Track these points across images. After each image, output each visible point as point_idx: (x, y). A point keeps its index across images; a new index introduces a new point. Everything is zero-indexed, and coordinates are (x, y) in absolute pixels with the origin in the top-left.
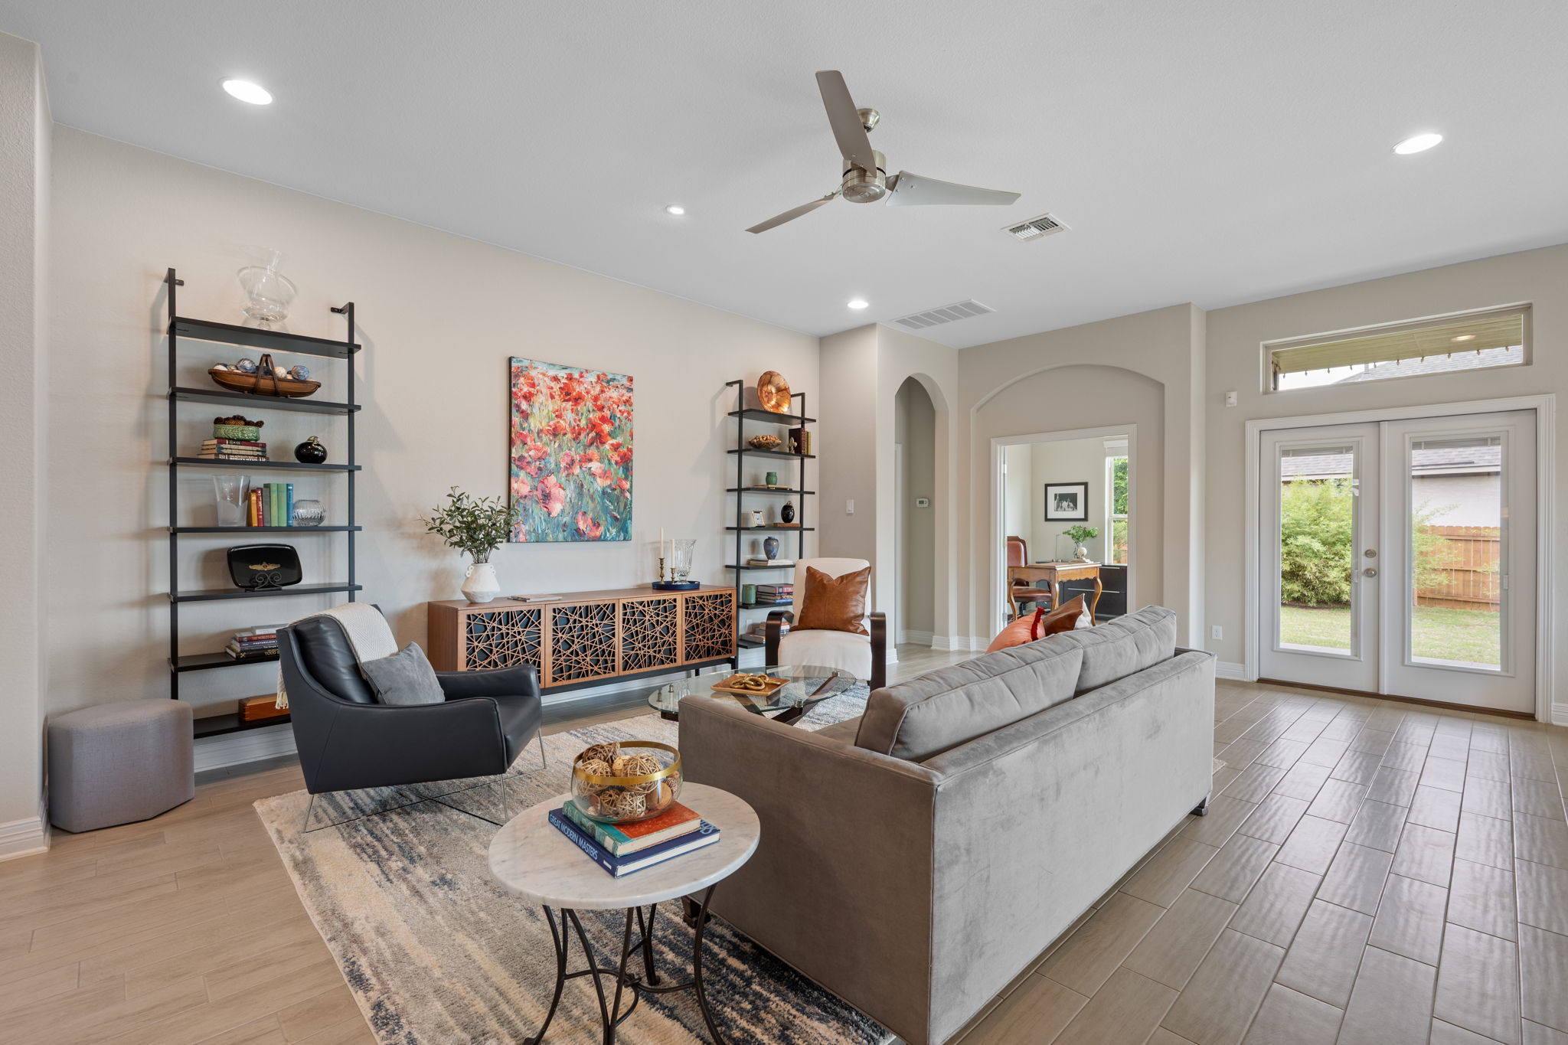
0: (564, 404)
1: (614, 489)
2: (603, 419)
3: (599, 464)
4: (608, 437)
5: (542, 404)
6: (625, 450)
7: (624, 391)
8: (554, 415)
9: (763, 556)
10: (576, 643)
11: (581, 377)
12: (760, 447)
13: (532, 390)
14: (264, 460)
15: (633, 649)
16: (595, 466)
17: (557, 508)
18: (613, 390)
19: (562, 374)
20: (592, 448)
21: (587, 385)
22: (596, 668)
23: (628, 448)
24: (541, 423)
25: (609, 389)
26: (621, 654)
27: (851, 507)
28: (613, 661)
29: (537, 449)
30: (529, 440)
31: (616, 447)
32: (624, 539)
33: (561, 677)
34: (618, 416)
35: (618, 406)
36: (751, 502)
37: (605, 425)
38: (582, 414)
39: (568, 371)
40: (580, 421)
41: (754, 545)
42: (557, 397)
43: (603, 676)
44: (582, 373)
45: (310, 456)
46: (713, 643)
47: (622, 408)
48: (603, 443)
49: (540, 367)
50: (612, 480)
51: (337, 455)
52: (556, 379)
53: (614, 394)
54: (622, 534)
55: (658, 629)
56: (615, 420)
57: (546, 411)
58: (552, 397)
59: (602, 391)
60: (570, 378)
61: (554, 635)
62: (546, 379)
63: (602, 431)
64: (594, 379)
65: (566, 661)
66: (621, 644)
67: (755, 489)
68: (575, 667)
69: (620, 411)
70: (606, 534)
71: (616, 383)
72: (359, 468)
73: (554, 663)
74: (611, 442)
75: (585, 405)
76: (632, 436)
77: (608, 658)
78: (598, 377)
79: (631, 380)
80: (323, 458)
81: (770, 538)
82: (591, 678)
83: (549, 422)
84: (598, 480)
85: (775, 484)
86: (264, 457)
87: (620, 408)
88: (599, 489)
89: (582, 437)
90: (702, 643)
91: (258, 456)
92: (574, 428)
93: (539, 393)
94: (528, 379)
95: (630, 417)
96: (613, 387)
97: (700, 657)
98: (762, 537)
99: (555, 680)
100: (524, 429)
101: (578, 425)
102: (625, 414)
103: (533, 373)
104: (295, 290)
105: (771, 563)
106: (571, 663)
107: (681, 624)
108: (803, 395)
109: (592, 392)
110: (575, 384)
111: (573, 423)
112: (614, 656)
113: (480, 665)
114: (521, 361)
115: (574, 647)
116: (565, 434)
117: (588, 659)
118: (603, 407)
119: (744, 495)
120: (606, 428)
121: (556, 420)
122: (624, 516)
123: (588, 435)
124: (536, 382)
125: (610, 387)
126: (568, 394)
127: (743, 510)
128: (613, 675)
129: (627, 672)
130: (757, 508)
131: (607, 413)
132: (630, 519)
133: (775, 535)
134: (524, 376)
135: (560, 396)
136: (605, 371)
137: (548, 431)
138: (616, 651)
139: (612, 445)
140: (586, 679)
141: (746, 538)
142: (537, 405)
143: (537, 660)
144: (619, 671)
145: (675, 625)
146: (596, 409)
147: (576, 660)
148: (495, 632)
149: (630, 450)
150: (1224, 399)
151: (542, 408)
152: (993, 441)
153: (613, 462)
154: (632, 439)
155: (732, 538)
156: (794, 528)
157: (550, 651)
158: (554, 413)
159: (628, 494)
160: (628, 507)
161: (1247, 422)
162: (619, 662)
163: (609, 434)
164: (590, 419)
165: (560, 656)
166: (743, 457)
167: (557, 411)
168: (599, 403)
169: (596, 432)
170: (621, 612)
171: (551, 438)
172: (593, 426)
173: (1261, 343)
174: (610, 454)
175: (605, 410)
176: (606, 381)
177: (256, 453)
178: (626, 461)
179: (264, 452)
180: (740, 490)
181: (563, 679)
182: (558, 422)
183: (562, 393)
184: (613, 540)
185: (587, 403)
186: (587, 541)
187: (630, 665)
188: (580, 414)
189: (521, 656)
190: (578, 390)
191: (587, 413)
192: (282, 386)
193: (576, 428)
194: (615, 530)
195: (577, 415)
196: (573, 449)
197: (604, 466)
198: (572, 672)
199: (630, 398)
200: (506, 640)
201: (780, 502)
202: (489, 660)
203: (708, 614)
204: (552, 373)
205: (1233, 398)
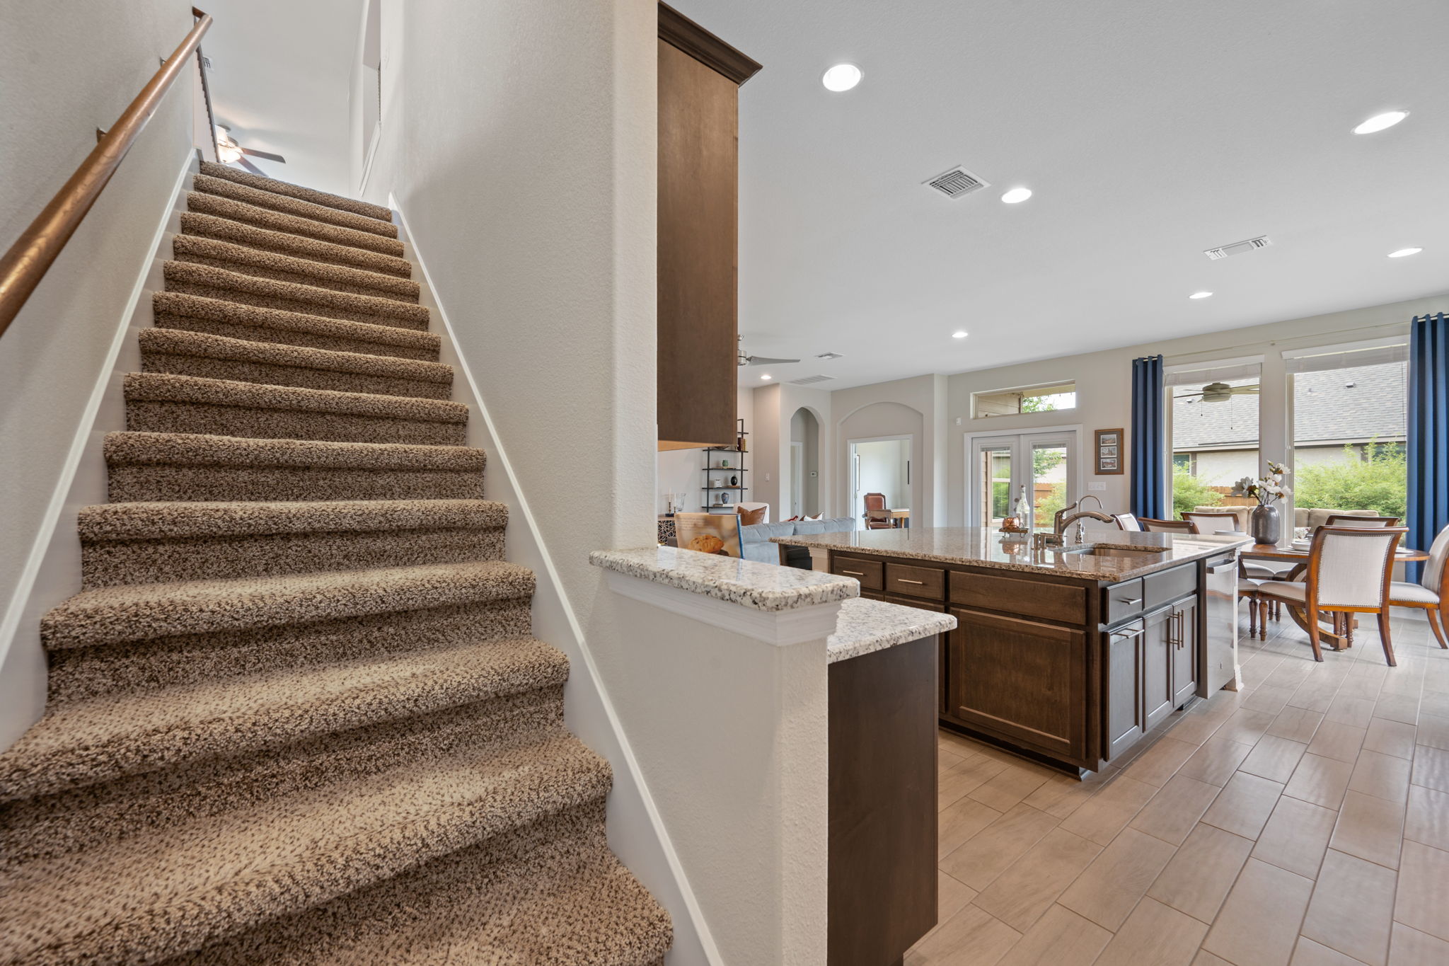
9: (721, 502)
27: (768, 478)
36: (714, 475)
41: (717, 497)
55: (668, 533)
67: (717, 469)
81: (724, 493)
85: (728, 466)
98: (721, 492)
105: (724, 505)
108: (742, 420)
119: (710, 471)
127: (710, 479)
130: (719, 479)
133: (726, 491)
141: (712, 493)
150: (955, 421)
152: (848, 441)
155: (705, 493)
156: (738, 488)
161: (965, 434)
166: (711, 453)
173: (971, 394)
180: (708, 469)
201: (731, 475)
205: (959, 421)
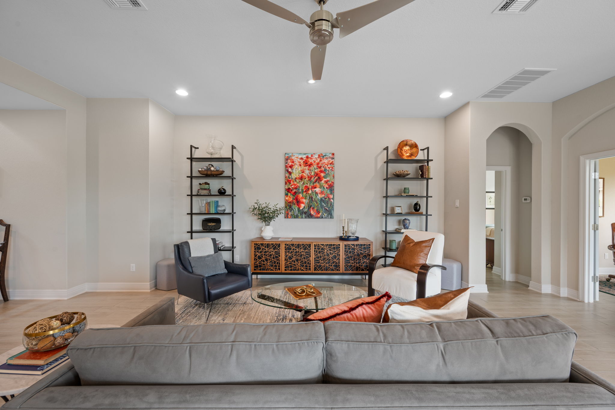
0: (305, 167)
1: (326, 198)
2: (321, 172)
3: (319, 189)
4: (323, 178)
5: (296, 168)
6: (331, 182)
7: (330, 159)
8: (301, 172)
9: (402, 227)
10: (294, 257)
11: (312, 156)
12: (399, 176)
13: (293, 164)
14: (210, 194)
15: (319, 263)
16: (318, 190)
17: (302, 206)
18: (325, 159)
19: (304, 157)
20: (316, 183)
21: (315, 159)
22: (302, 268)
23: (332, 182)
24: (296, 175)
25: (324, 159)
26: (313, 264)
27: (457, 204)
28: (310, 266)
29: (295, 185)
30: (291, 182)
31: (326, 182)
32: (330, 218)
33: (288, 269)
34: (328, 169)
35: (328, 165)
36: (394, 202)
37: (322, 174)
38: (312, 170)
39: (306, 155)
40: (311, 173)
42: (302, 165)
43: (305, 272)
44: (312, 155)
45: (222, 193)
46: (360, 265)
47: (329, 166)
48: (321, 181)
49: (296, 155)
50: (325, 195)
51: (229, 192)
52: (302, 159)
53: (326, 161)
54: (329, 216)
55: (331, 256)
56: (326, 171)
57: (298, 171)
58: (300, 165)
59: (321, 161)
60: (307, 157)
61: (285, 254)
62: (298, 159)
63: (320, 176)
64: (317, 156)
65: (290, 263)
66: (313, 260)
67: (396, 196)
68: (293, 266)
69: (328, 167)
70: (322, 216)
71: (327, 156)
72: (235, 196)
73: (285, 264)
74: (324, 180)
75: (313, 167)
76: (334, 177)
77: (307, 265)
78: (319, 155)
79: (333, 154)
80: (225, 193)
81: (405, 219)
82: (300, 272)
83: (299, 175)
84: (319, 195)
85: (408, 193)
86: (210, 193)
87: (328, 166)
88: (319, 198)
89: (312, 179)
90: (353, 265)
91: (208, 193)
92: (309, 176)
93: (295, 165)
94: (291, 160)
95: (333, 169)
96: (325, 158)
97: (353, 271)
98: (401, 218)
99: (285, 270)
100: (290, 178)
101: (310, 175)
102: (331, 168)
103: (293, 158)
104: (223, 144)
105: (404, 230)
106: (292, 265)
107: (342, 256)
108: (428, 148)
109: (316, 162)
110: (309, 159)
111: (309, 174)
112: (310, 264)
113: (259, 261)
114: (289, 154)
115: (293, 259)
116: (305, 179)
117: (299, 264)
118: (321, 167)
119: (390, 199)
120: (322, 175)
121: (302, 174)
122: (330, 209)
123: (315, 178)
124: (294, 161)
125: (324, 158)
126: (306, 163)
127: (389, 206)
128: (309, 272)
129: (316, 272)
131: (323, 169)
132: (333, 210)
133: (409, 217)
134: (290, 159)
135: (303, 165)
136: (322, 153)
137: (299, 178)
138: (311, 263)
139: (325, 181)
140: (298, 272)
141: (392, 219)
142: (295, 169)
143: (279, 262)
144: (312, 270)
145: (339, 255)
146: (318, 168)
147: (294, 264)
148: (264, 250)
149: (333, 183)
151: (296, 170)
152: (582, 158)
153: (325, 188)
154: (334, 178)
155: (382, 219)
156: (422, 214)
157: (283, 259)
158: (301, 171)
159: (332, 200)
160: (332, 206)
162: (312, 267)
163: (324, 177)
164: (316, 172)
165: (288, 262)
166: (388, 181)
167: (302, 170)
168: (319, 165)
169: (318, 177)
170: (313, 247)
171: (300, 180)
172: (317, 174)
174: (324, 185)
175: (322, 168)
176: (322, 157)
177: (208, 192)
178: (331, 187)
179: (210, 192)
180: (387, 197)
181: (289, 270)
182: (303, 174)
183: (304, 163)
184: (326, 218)
185: (314, 166)
186: (314, 218)
187: (318, 269)
188: (311, 171)
189: (273, 260)
190: (310, 162)
191: (314, 169)
192: (213, 173)
193: (310, 176)
194: (326, 214)
195: (310, 171)
196: (309, 184)
197: (322, 190)
198: (292, 268)
199: (333, 161)
200: (267, 253)
201: (412, 202)
202: (261, 259)
203: (357, 252)
204: (300, 157)
